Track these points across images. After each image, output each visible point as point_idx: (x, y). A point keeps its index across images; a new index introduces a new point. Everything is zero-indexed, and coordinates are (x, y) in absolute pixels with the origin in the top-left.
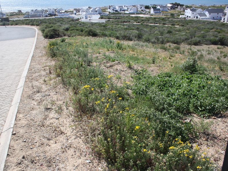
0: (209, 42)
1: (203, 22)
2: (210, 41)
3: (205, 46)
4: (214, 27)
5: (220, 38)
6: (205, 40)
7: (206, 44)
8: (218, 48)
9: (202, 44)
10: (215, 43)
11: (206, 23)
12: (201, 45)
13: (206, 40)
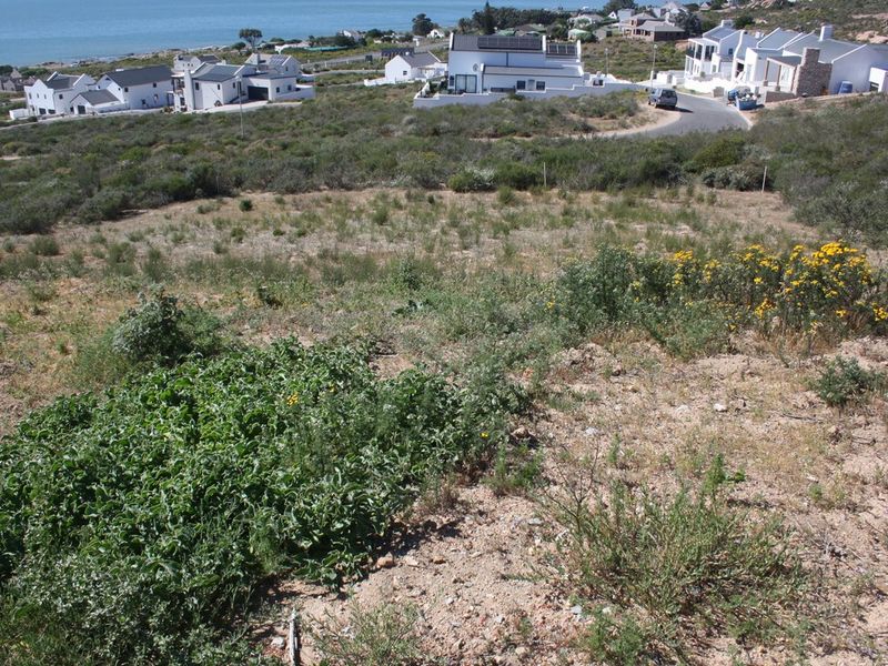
0: (162, 197)
1: (112, 124)
2: (165, 188)
3: (152, 212)
4: (157, 136)
5: (196, 171)
6: (143, 193)
7: (155, 207)
8: (201, 211)
9: (139, 208)
10: (182, 194)
11: (123, 126)
12: (136, 214)
13: (149, 191)
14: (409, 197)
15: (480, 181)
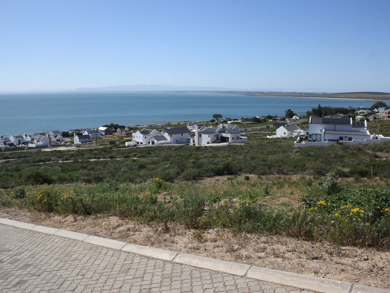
0: (212, 174)
2: (212, 170)
3: (209, 179)
5: (225, 164)
6: (205, 171)
7: (209, 177)
8: (229, 179)
9: (203, 177)
10: (219, 173)
12: (203, 179)
13: (207, 171)
14: (314, 178)
15: (344, 173)
